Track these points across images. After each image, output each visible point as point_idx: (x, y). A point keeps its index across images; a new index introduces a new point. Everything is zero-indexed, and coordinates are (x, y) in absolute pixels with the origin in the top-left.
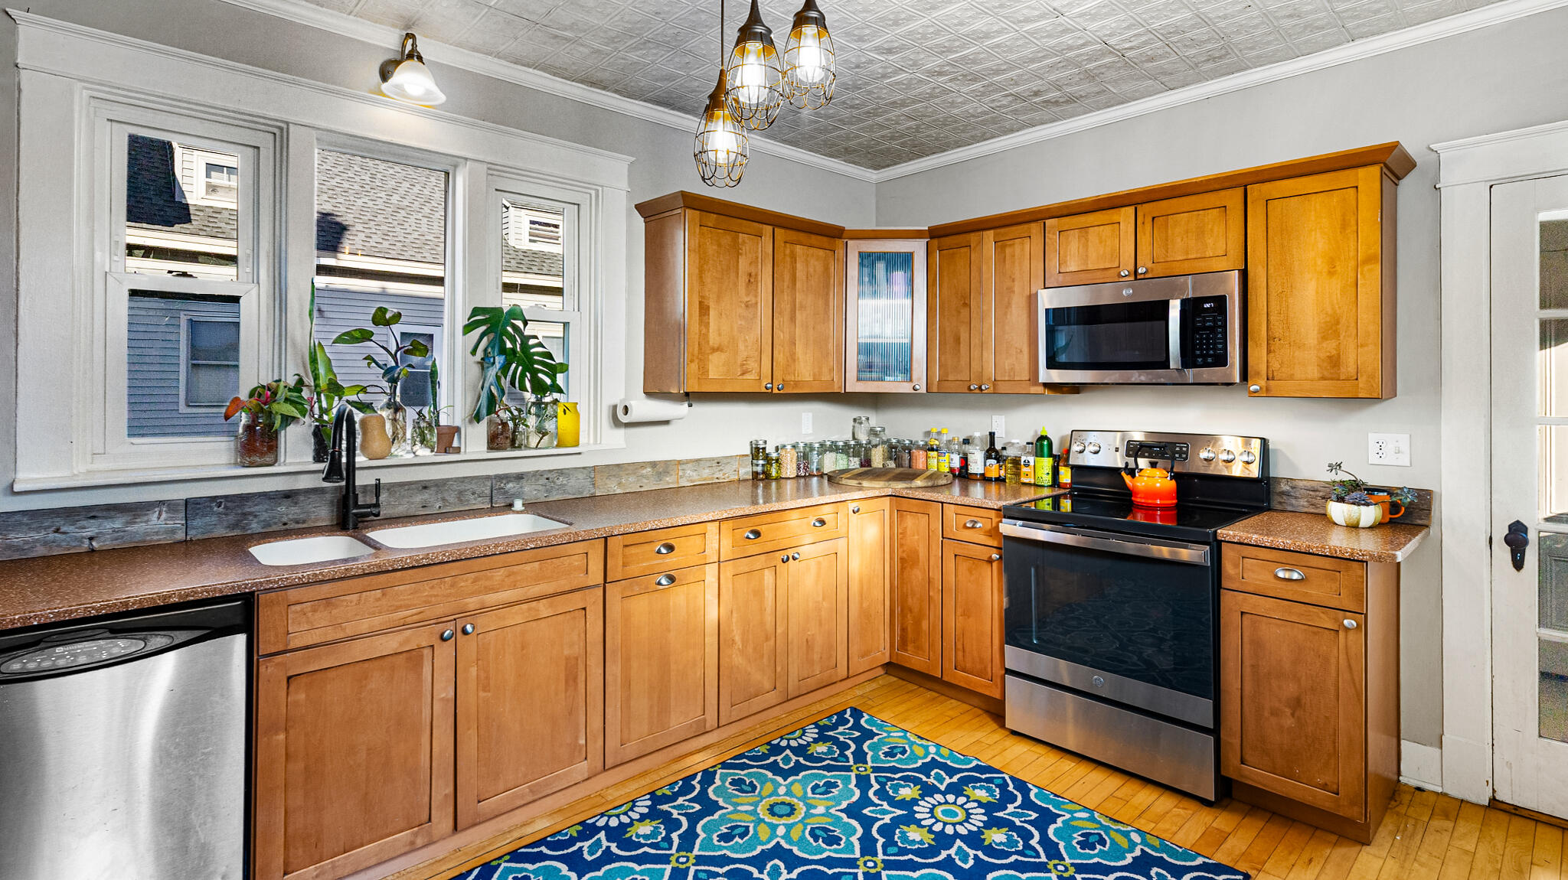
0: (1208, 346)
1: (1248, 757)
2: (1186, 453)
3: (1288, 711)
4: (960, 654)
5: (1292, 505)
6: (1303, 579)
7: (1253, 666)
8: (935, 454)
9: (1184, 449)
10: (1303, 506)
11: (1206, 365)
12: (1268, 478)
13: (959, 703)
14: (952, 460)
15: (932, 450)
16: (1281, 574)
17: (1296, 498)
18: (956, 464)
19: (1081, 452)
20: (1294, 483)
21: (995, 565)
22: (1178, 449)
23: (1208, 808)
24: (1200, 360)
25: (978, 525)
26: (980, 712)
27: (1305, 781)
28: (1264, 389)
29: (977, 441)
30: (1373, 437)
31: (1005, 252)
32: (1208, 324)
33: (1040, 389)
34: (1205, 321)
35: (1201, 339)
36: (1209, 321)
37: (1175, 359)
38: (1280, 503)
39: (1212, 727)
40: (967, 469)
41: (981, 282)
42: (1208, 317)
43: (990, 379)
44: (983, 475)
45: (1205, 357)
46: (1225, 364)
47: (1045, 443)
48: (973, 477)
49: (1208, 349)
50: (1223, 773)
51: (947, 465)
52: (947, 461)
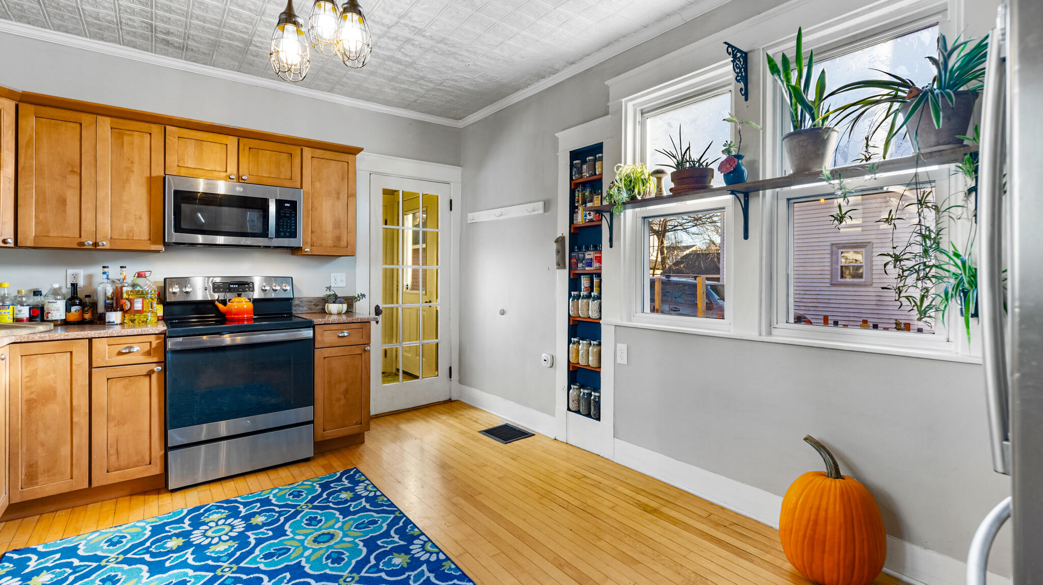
0: (287, 226)
2: (252, 288)
3: (343, 397)
4: (113, 457)
5: (301, 310)
6: (348, 335)
7: (328, 382)
11: (287, 237)
16: (340, 335)
19: (176, 292)
24: (282, 234)
25: (135, 350)
27: (349, 425)
28: (310, 250)
30: (333, 275)
31: (123, 139)
32: (288, 215)
34: (285, 213)
35: (283, 222)
37: (272, 232)
39: (312, 420)
42: (288, 210)
43: (105, 237)
44: (63, 321)
45: (285, 232)
46: (296, 237)
49: (286, 228)
52: (11, 313)
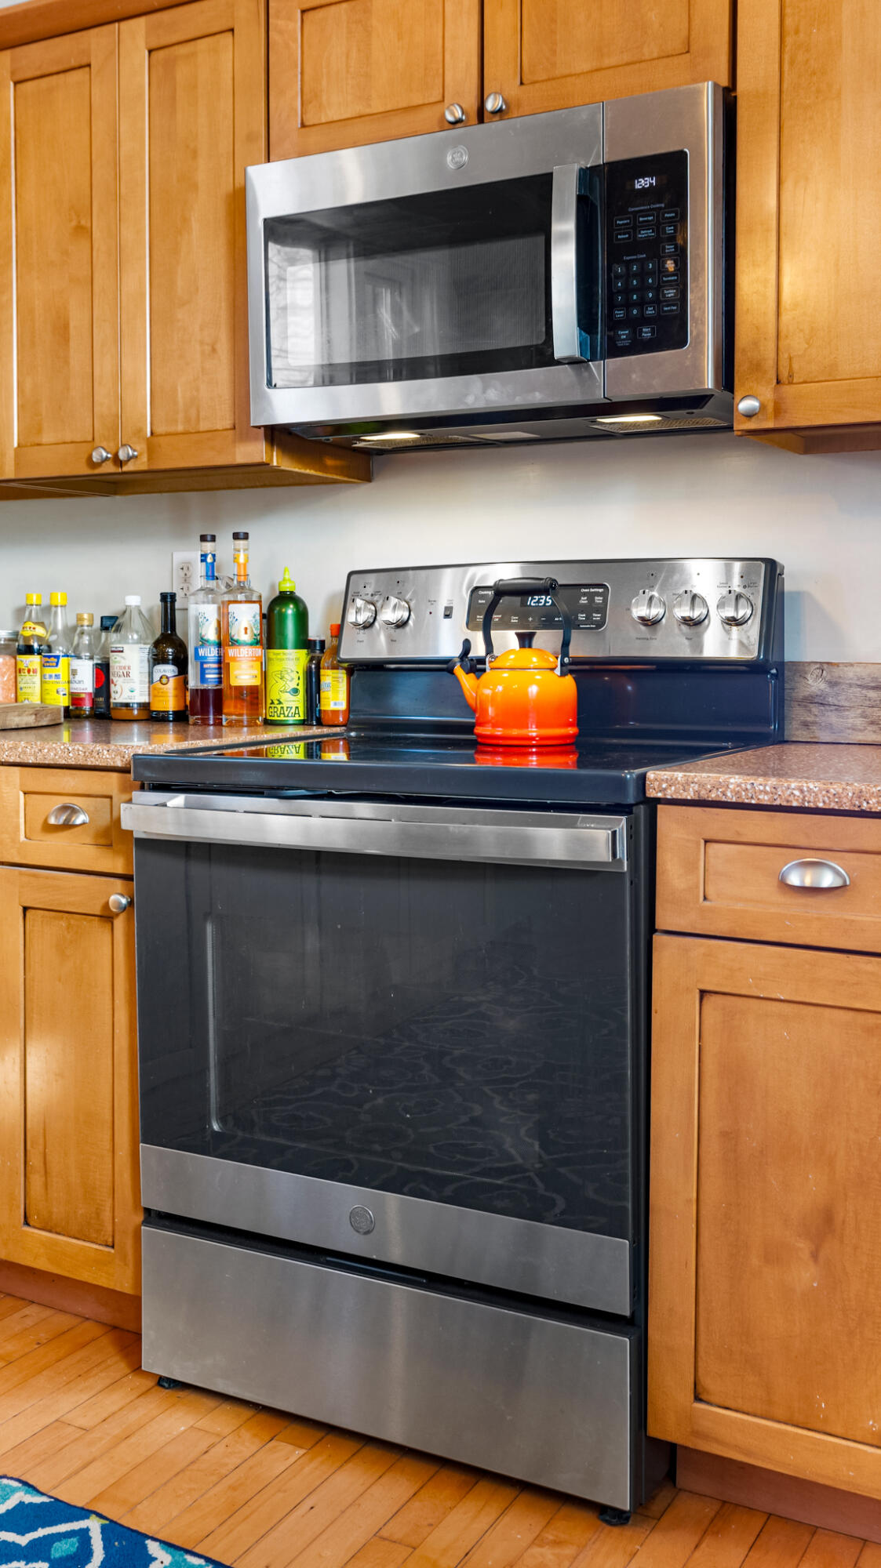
0: (643, 295)
1: (708, 1382)
2: (602, 610)
3: (804, 1247)
4: (37, 1180)
6: (844, 886)
7: (725, 1135)
8: (34, 661)
9: (598, 600)
10: (854, 729)
11: (638, 347)
12: (781, 665)
13: (48, 1312)
14: (74, 672)
15: (28, 650)
16: (794, 879)
17: (839, 708)
18: (86, 683)
19: (368, 626)
20: (836, 672)
21: (119, 923)
22: (584, 600)
23: (616, 1530)
24: (624, 334)
25: (80, 819)
26: (91, 1330)
27: (839, 1430)
28: (770, 408)
29: (137, 623)
31: (173, 79)
32: (644, 234)
33: (256, 451)
34: (635, 227)
35: (628, 277)
36: (646, 225)
37: (566, 335)
38: (806, 725)
39: (627, 1313)
40: (108, 696)
41: (116, 164)
42: (645, 213)
43: (140, 431)
44: (145, 707)
45: (634, 325)
46: (681, 342)
47: (290, 611)
48: (123, 713)
49: (642, 304)
50: (654, 1430)
51: (63, 687)
52: (64, 677)
